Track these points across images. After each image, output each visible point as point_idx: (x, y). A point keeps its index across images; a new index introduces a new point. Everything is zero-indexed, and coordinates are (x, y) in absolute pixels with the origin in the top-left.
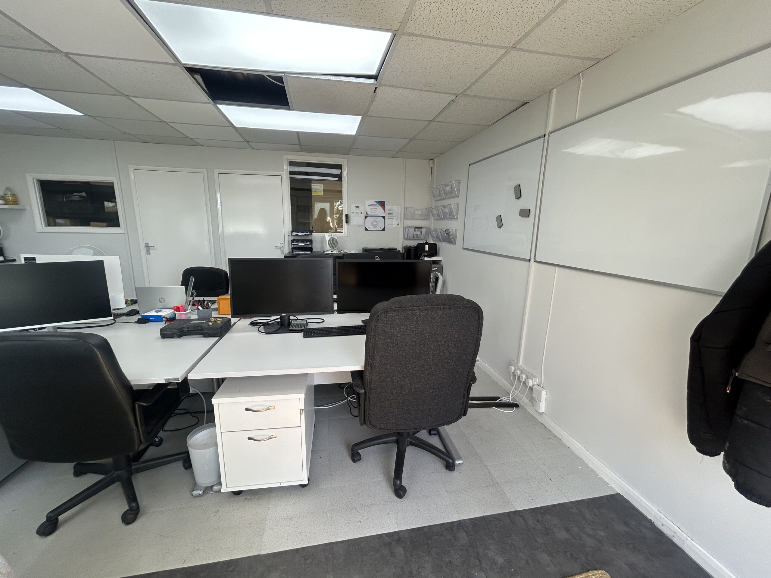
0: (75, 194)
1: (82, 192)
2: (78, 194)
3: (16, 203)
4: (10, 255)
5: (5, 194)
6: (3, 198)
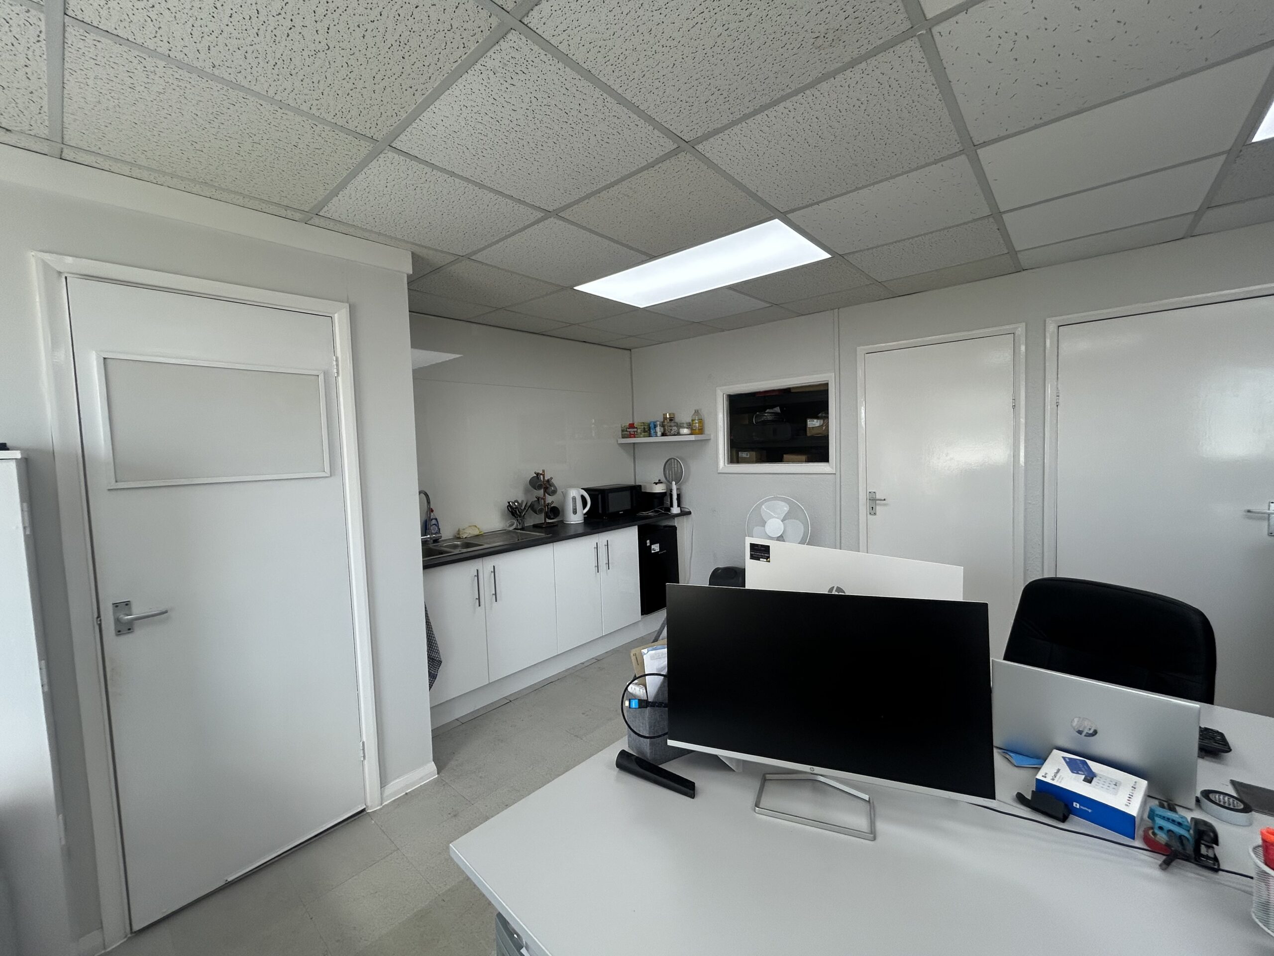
0: (768, 411)
1: (775, 406)
2: (771, 411)
3: (701, 431)
4: (687, 506)
5: (692, 420)
6: (690, 426)
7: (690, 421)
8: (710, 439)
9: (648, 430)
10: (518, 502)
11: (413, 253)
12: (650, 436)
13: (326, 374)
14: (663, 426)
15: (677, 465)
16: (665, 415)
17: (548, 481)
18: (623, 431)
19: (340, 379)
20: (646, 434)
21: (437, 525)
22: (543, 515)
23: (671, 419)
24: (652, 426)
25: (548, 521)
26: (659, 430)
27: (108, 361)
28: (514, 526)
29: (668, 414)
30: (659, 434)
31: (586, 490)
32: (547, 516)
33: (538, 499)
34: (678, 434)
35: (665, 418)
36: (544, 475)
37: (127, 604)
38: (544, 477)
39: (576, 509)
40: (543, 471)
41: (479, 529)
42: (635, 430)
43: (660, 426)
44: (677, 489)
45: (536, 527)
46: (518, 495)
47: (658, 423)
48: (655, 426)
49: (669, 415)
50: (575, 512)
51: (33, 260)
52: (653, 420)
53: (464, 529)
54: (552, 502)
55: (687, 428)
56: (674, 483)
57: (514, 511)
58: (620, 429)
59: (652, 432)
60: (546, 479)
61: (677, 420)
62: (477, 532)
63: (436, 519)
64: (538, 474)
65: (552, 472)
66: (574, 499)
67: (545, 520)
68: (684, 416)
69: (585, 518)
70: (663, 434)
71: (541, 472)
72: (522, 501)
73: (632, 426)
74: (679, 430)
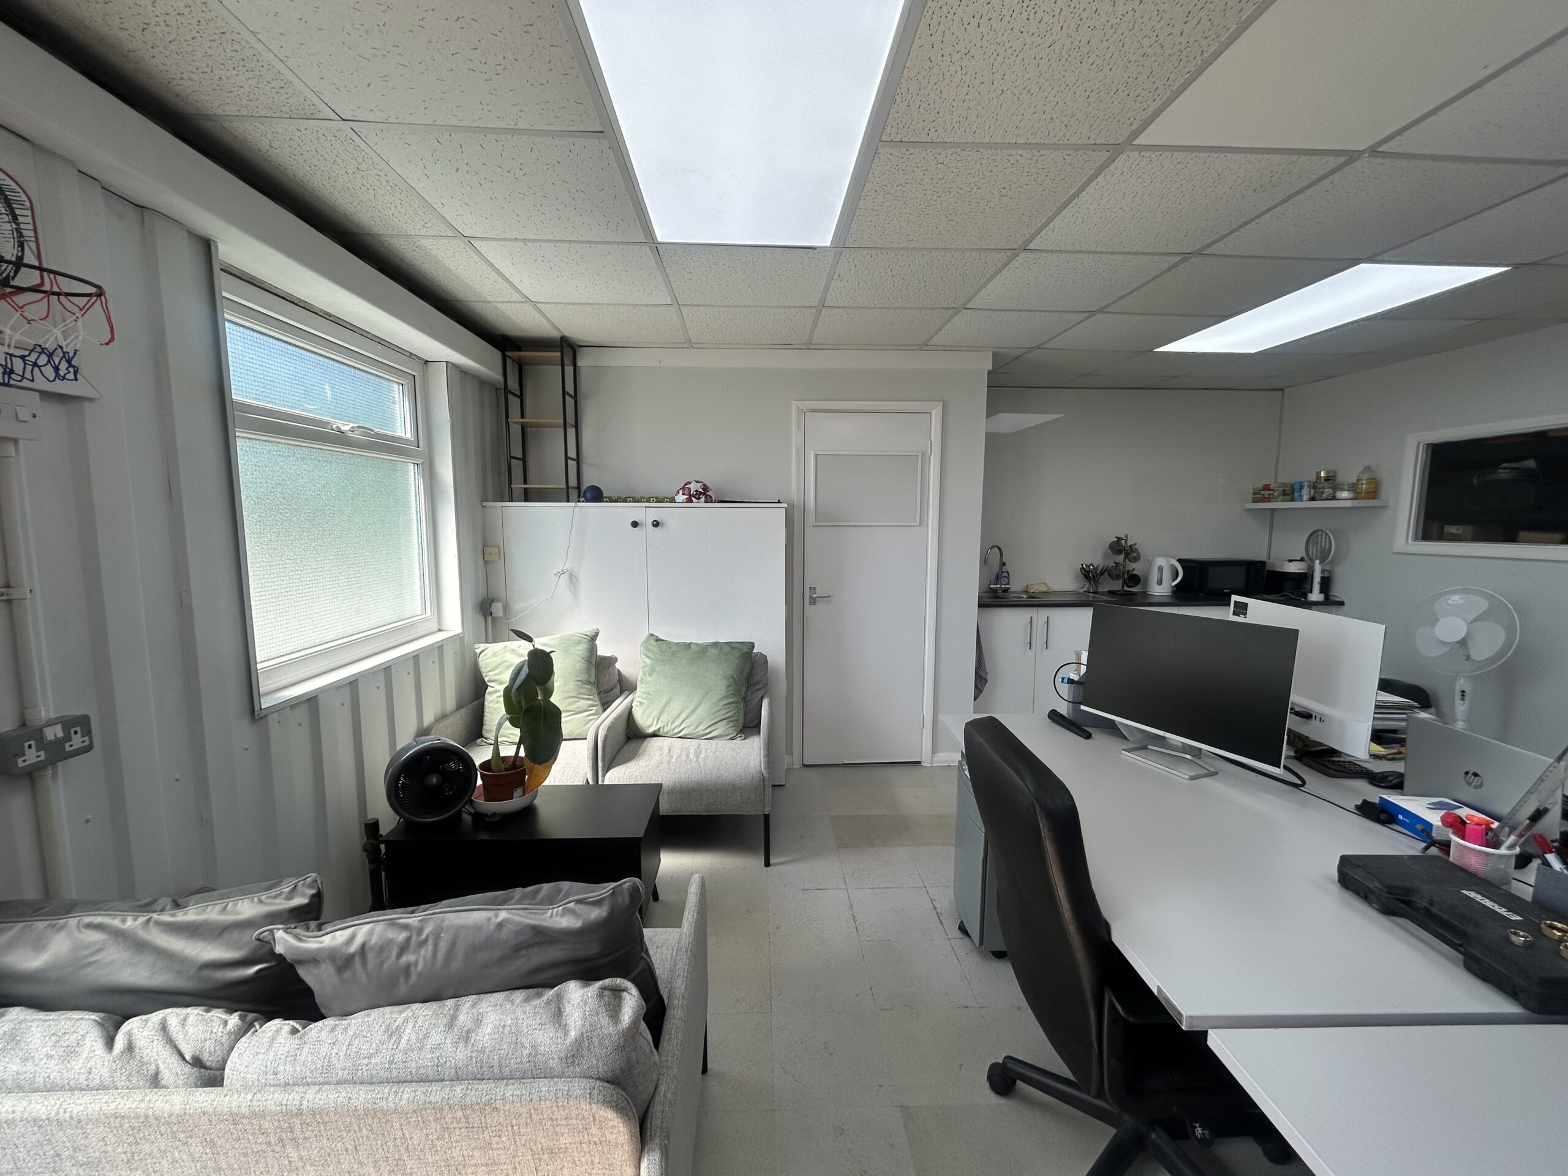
0: (1504, 465)
1: (1525, 458)
2: (1514, 465)
3: (1374, 492)
4: (1337, 593)
5: (1358, 480)
6: (1353, 487)
7: (1355, 481)
8: (1386, 507)
9: (1290, 492)
10: (1093, 566)
11: (994, 354)
12: (1293, 500)
13: (923, 454)
14: (1314, 486)
15: (1326, 538)
16: (1319, 473)
17: (1131, 546)
18: (1254, 493)
19: (932, 456)
20: (1286, 497)
21: (1008, 577)
22: (1120, 582)
23: (1327, 479)
24: (1297, 487)
25: (1126, 588)
26: (1306, 493)
27: (818, 456)
28: (1085, 589)
29: (1322, 472)
30: (1306, 497)
31: (1179, 561)
32: (1125, 583)
33: (1117, 564)
34: (1334, 498)
35: (1318, 477)
36: (1126, 541)
37: (815, 588)
38: (1126, 542)
39: (1161, 580)
40: (1126, 536)
41: (1047, 586)
42: (1272, 492)
43: (1309, 487)
44: (1323, 571)
45: (1111, 593)
46: (1096, 558)
47: (1306, 484)
48: (1301, 488)
49: (1327, 472)
50: (1160, 582)
51: (794, 404)
52: (1300, 480)
53: (1032, 585)
54: (1134, 570)
55: (1348, 490)
56: (1317, 562)
57: (1088, 574)
58: (1252, 492)
59: (1296, 494)
60: (1129, 544)
61: (1340, 479)
62: (1045, 589)
63: (1008, 572)
64: (1119, 539)
65: (1136, 538)
66: (1161, 569)
67: (1123, 587)
68: (1349, 475)
69: (1173, 591)
70: (1313, 499)
71: (1123, 536)
72: (1098, 566)
73: (1267, 488)
74: (1335, 492)
